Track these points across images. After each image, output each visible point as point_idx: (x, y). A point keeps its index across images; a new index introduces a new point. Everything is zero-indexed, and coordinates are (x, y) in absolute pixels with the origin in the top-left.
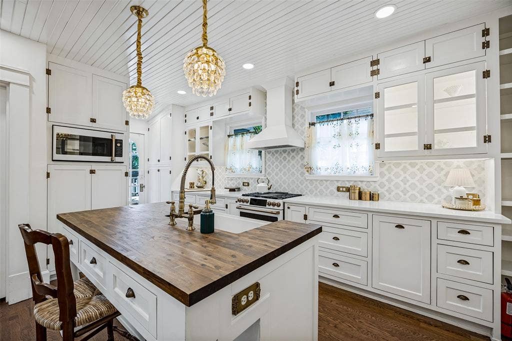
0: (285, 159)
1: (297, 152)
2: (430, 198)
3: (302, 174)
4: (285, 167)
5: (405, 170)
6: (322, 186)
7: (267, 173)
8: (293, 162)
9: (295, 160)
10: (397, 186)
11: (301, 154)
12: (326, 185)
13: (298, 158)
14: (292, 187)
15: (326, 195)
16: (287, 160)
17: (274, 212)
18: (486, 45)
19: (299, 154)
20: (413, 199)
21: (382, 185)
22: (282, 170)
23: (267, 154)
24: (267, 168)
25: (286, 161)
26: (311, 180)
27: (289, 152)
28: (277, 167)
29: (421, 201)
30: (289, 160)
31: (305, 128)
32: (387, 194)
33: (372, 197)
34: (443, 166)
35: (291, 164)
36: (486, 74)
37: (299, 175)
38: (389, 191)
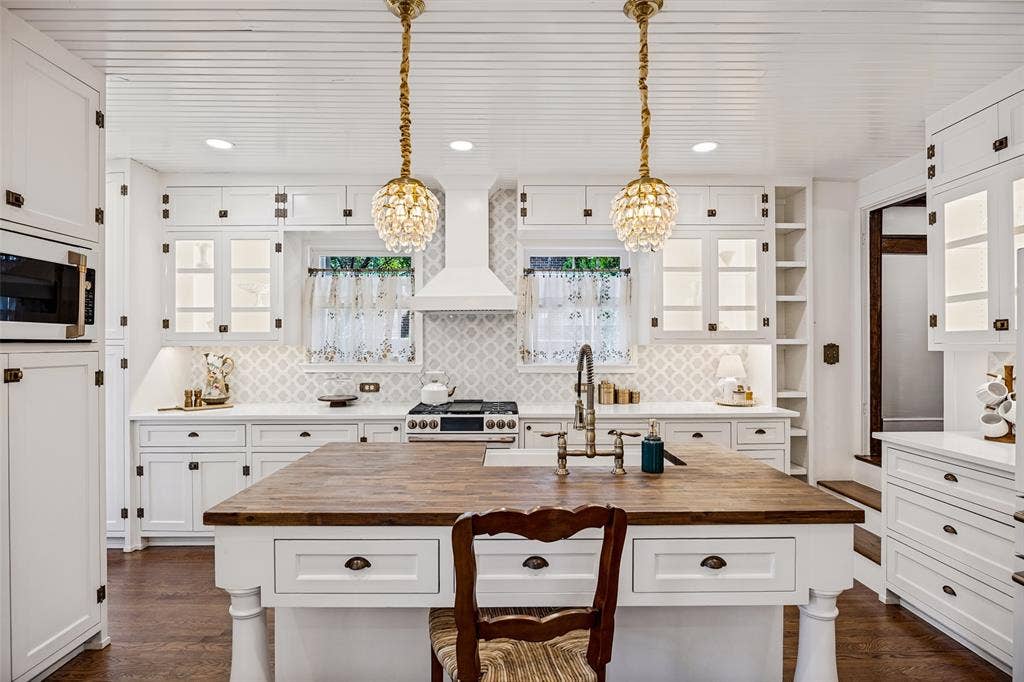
0: (472, 332)
1: (500, 321)
2: (697, 394)
3: (510, 363)
4: (471, 348)
5: (669, 356)
6: (548, 383)
7: (429, 361)
8: (489, 341)
9: (495, 336)
10: (660, 379)
11: (508, 325)
12: (556, 383)
13: (502, 331)
14: (488, 389)
15: (556, 399)
16: (477, 336)
17: (507, 439)
18: (765, 213)
19: (503, 325)
20: (679, 397)
21: (641, 379)
22: (465, 356)
23: (427, 320)
24: (429, 352)
25: (475, 338)
26: (528, 375)
27: (482, 320)
28: (453, 349)
29: (688, 400)
30: (482, 336)
31: (516, 278)
32: (647, 391)
33: (632, 398)
34: (710, 351)
35: (486, 345)
36: (765, 247)
37: (502, 364)
38: (651, 387)
